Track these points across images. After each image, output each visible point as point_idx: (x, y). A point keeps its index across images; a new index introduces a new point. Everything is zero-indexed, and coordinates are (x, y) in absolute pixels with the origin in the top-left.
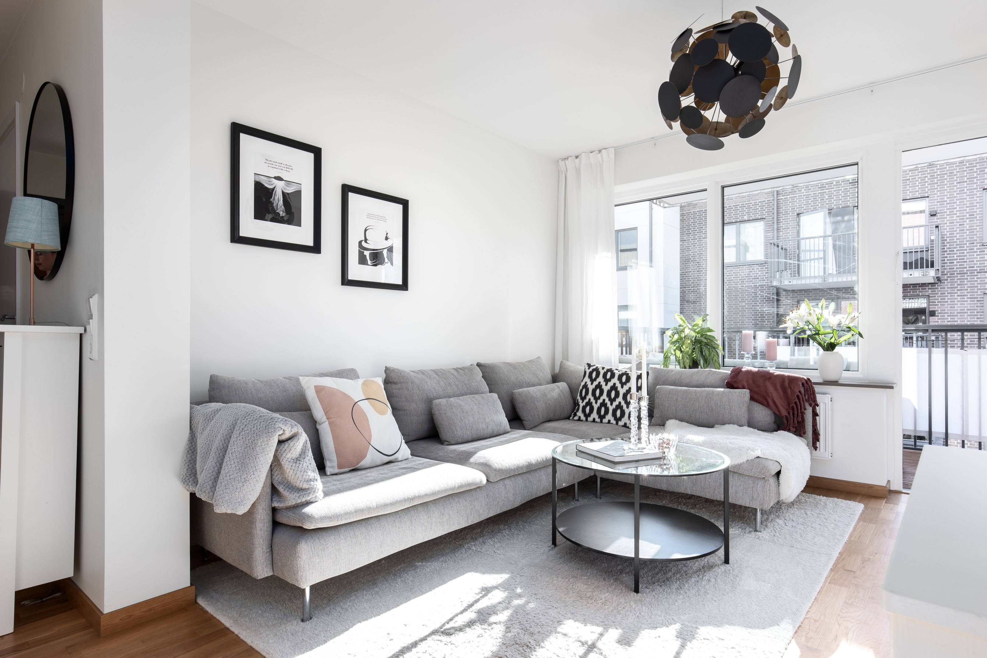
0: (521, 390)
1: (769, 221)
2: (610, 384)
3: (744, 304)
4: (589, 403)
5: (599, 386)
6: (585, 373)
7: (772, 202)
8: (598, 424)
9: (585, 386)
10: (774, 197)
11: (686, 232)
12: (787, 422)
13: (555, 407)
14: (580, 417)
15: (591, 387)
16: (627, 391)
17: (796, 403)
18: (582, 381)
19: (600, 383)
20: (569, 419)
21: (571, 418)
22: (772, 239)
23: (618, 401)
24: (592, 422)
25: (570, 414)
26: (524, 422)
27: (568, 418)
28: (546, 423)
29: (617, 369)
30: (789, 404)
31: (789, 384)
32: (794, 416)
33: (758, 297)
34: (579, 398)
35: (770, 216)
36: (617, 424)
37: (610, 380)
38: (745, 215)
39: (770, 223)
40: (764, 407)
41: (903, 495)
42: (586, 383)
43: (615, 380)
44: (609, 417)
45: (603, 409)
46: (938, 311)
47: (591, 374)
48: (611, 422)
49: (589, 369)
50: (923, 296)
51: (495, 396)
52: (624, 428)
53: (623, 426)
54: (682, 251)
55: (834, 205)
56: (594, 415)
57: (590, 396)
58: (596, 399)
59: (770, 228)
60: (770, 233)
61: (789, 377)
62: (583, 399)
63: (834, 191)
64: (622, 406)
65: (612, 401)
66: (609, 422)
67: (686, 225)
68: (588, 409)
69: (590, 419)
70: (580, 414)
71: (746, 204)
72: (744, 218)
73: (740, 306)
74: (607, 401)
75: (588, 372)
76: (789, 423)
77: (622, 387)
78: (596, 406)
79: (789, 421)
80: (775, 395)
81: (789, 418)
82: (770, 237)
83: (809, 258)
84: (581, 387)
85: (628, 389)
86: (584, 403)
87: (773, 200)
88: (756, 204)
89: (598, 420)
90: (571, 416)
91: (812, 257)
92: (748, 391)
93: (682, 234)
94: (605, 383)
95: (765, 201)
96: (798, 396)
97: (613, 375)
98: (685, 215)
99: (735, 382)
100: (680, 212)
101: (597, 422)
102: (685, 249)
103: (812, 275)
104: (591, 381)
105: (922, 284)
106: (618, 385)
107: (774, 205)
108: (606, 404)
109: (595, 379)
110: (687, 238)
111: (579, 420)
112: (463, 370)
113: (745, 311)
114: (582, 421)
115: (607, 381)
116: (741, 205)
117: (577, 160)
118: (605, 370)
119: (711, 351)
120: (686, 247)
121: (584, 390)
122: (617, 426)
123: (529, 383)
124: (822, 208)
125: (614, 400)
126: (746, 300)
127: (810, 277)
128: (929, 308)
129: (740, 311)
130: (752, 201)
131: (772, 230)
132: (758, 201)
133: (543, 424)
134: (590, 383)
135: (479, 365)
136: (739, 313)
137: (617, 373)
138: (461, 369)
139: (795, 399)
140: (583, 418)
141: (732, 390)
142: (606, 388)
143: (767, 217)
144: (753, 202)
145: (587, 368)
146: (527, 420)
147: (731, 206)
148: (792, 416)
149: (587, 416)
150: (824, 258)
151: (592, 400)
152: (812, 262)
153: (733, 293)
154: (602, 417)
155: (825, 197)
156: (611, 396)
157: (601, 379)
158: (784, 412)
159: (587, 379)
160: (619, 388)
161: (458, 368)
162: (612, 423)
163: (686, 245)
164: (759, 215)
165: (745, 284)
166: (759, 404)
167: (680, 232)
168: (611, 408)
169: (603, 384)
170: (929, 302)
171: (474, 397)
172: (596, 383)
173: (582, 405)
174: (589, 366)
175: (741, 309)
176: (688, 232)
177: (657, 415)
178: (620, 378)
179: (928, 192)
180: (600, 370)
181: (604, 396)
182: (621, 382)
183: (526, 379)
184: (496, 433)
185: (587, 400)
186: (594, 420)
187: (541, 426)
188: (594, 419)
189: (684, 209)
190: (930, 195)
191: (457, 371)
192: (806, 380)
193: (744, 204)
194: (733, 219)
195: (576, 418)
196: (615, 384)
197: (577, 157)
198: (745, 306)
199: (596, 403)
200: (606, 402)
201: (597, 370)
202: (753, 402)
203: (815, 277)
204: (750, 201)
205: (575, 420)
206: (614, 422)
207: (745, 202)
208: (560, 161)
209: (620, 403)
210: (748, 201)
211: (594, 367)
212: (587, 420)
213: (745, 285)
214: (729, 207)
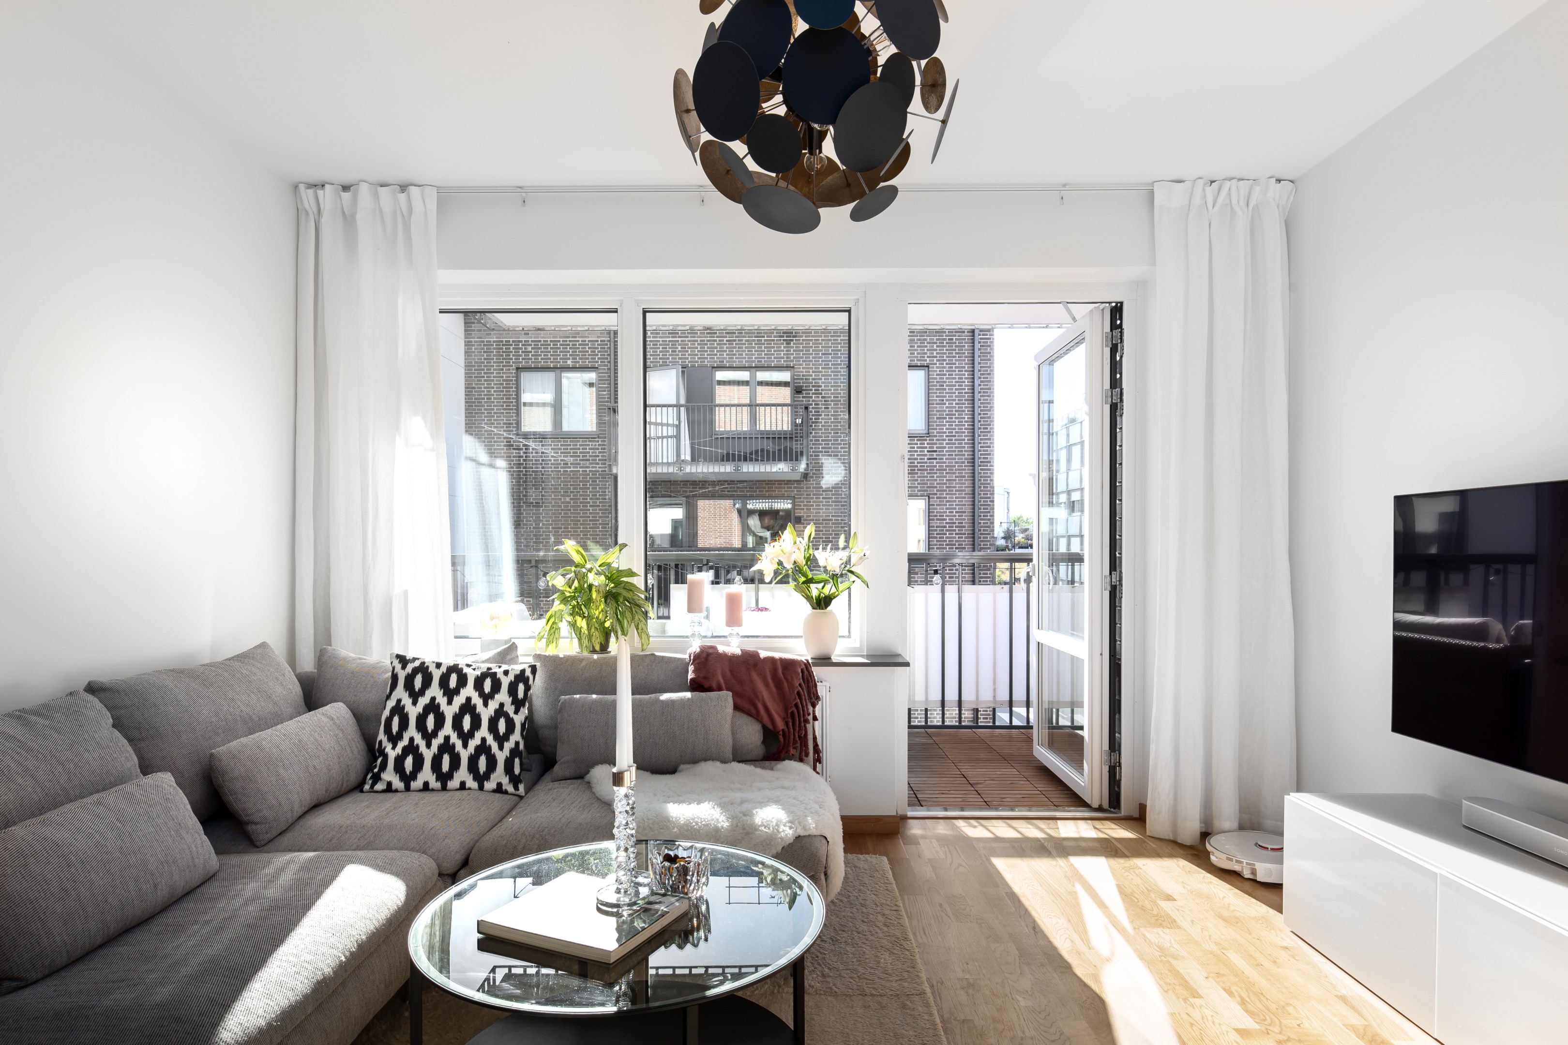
0: (235, 743)
1: (602, 373)
2: (459, 700)
3: (568, 499)
4: (411, 749)
5: (432, 707)
6: (395, 678)
7: (607, 345)
8: (435, 794)
9: (399, 709)
10: (610, 337)
11: (474, 373)
12: (784, 740)
13: (330, 770)
14: (389, 784)
15: (413, 711)
16: (496, 711)
17: (796, 706)
18: (388, 697)
19: (433, 699)
20: (362, 791)
21: (367, 787)
22: (607, 402)
23: (478, 735)
24: (420, 791)
25: (360, 779)
26: (251, 828)
27: (359, 787)
28: (308, 817)
29: (469, 666)
30: (786, 709)
31: (783, 674)
32: (794, 729)
33: (589, 488)
34: (382, 736)
35: (605, 366)
36: (481, 788)
37: (457, 691)
38: (569, 359)
39: (605, 377)
40: (750, 719)
41: (910, 821)
42: (399, 701)
43: (469, 691)
44: (463, 774)
45: (446, 759)
46: (803, 516)
47: (409, 680)
48: (467, 786)
49: (404, 668)
50: (788, 498)
51: (166, 779)
52: (498, 795)
53: (494, 791)
54: (469, 406)
55: (689, 362)
56: (426, 774)
57: (412, 731)
58: (429, 738)
59: (604, 384)
60: (605, 391)
61: (781, 660)
62: (394, 740)
63: (689, 341)
64: (490, 746)
65: (466, 738)
66: (463, 786)
67: (475, 362)
68: (409, 762)
69: (417, 784)
70: (389, 775)
71: (570, 341)
72: (567, 362)
73: (562, 503)
74: (454, 739)
75: (402, 675)
76: (787, 741)
77: (486, 704)
78: (428, 755)
79: (787, 738)
80: (766, 695)
81: (787, 733)
82: (605, 398)
83: (660, 435)
84: (386, 713)
85: (497, 707)
86: (399, 749)
87: (609, 341)
88: (584, 344)
89: (434, 784)
90: (364, 782)
91: (665, 434)
92: (730, 694)
93: (469, 377)
94: (446, 699)
95: (597, 341)
96: (798, 693)
97: (463, 680)
98: (474, 345)
99: (705, 678)
100: (465, 338)
101: (433, 790)
102: (474, 402)
103: (665, 461)
104: (410, 696)
105: (788, 481)
106: (477, 701)
107: (610, 348)
108: (454, 746)
109: (422, 692)
110: (476, 384)
111: (389, 789)
112: (46, 717)
113: (570, 510)
114: (396, 791)
115: (450, 694)
116: (563, 341)
117: (346, 196)
118: (443, 669)
119: (634, 612)
120: (475, 399)
121: (396, 720)
122: (482, 795)
123: (250, 718)
124: (674, 363)
125: (471, 734)
126: (571, 492)
127: (662, 463)
128: (794, 513)
129: (562, 510)
130: (579, 337)
131: (608, 387)
132: (587, 339)
133: (301, 822)
134: (410, 701)
135: (93, 689)
136: (561, 514)
137: (471, 675)
138: (35, 712)
139: (795, 698)
140: (398, 784)
141: (703, 694)
142: (449, 711)
143: (601, 365)
144: (580, 339)
145: (398, 667)
146: (257, 819)
147: (547, 341)
148: (792, 730)
149: (407, 779)
150: (677, 437)
151: (419, 740)
152: (665, 440)
153: (551, 482)
154: (444, 778)
155: (677, 348)
156: (462, 727)
157: (435, 691)
158: (780, 725)
159: (400, 693)
160: (480, 708)
161: (24, 711)
162: (470, 789)
163: (475, 395)
164: (589, 362)
165: (570, 467)
166: (742, 715)
167: (466, 373)
168: (465, 756)
169: (442, 700)
170: (794, 504)
171: (99, 803)
172: (423, 701)
173: (392, 754)
174: (403, 661)
175: (564, 506)
176: (478, 373)
177: (566, 758)
178: (479, 684)
179: (793, 361)
180: (432, 669)
181: (448, 729)
182: (482, 694)
183: (243, 708)
184: (180, 891)
185: (405, 742)
186: (426, 787)
187: (297, 827)
188: (426, 785)
189: (471, 334)
190: (795, 365)
191: (26, 723)
192: (805, 664)
193: (566, 341)
194: (551, 362)
195: (379, 786)
196: (469, 699)
197: (346, 188)
198: (569, 503)
199: (429, 746)
200: (452, 741)
201: (423, 669)
202: (738, 714)
203: (668, 464)
204: (576, 337)
205: (377, 792)
206: (474, 785)
207: (569, 337)
208: (302, 187)
209: (484, 740)
210: (572, 337)
211: (417, 664)
212: (408, 788)
213: (569, 470)
214: (544, 341)
